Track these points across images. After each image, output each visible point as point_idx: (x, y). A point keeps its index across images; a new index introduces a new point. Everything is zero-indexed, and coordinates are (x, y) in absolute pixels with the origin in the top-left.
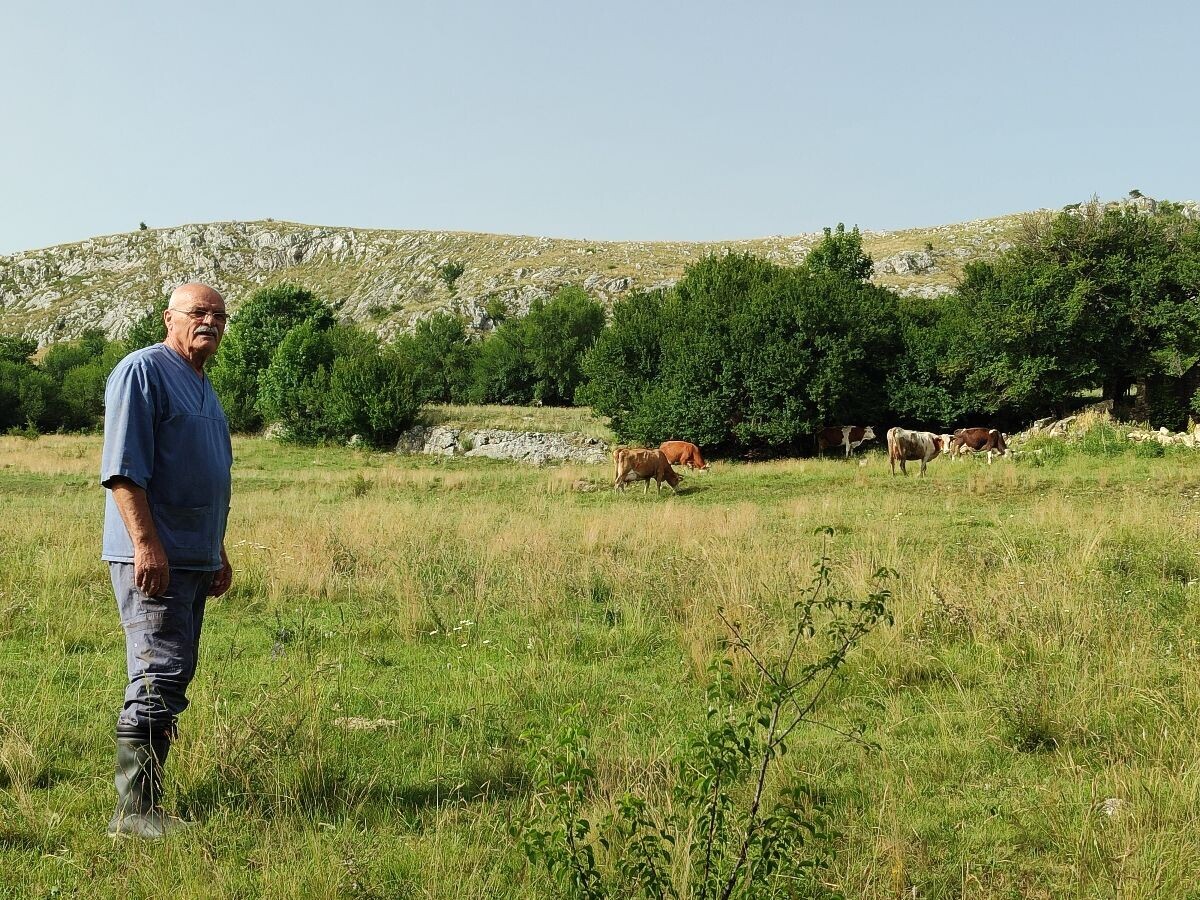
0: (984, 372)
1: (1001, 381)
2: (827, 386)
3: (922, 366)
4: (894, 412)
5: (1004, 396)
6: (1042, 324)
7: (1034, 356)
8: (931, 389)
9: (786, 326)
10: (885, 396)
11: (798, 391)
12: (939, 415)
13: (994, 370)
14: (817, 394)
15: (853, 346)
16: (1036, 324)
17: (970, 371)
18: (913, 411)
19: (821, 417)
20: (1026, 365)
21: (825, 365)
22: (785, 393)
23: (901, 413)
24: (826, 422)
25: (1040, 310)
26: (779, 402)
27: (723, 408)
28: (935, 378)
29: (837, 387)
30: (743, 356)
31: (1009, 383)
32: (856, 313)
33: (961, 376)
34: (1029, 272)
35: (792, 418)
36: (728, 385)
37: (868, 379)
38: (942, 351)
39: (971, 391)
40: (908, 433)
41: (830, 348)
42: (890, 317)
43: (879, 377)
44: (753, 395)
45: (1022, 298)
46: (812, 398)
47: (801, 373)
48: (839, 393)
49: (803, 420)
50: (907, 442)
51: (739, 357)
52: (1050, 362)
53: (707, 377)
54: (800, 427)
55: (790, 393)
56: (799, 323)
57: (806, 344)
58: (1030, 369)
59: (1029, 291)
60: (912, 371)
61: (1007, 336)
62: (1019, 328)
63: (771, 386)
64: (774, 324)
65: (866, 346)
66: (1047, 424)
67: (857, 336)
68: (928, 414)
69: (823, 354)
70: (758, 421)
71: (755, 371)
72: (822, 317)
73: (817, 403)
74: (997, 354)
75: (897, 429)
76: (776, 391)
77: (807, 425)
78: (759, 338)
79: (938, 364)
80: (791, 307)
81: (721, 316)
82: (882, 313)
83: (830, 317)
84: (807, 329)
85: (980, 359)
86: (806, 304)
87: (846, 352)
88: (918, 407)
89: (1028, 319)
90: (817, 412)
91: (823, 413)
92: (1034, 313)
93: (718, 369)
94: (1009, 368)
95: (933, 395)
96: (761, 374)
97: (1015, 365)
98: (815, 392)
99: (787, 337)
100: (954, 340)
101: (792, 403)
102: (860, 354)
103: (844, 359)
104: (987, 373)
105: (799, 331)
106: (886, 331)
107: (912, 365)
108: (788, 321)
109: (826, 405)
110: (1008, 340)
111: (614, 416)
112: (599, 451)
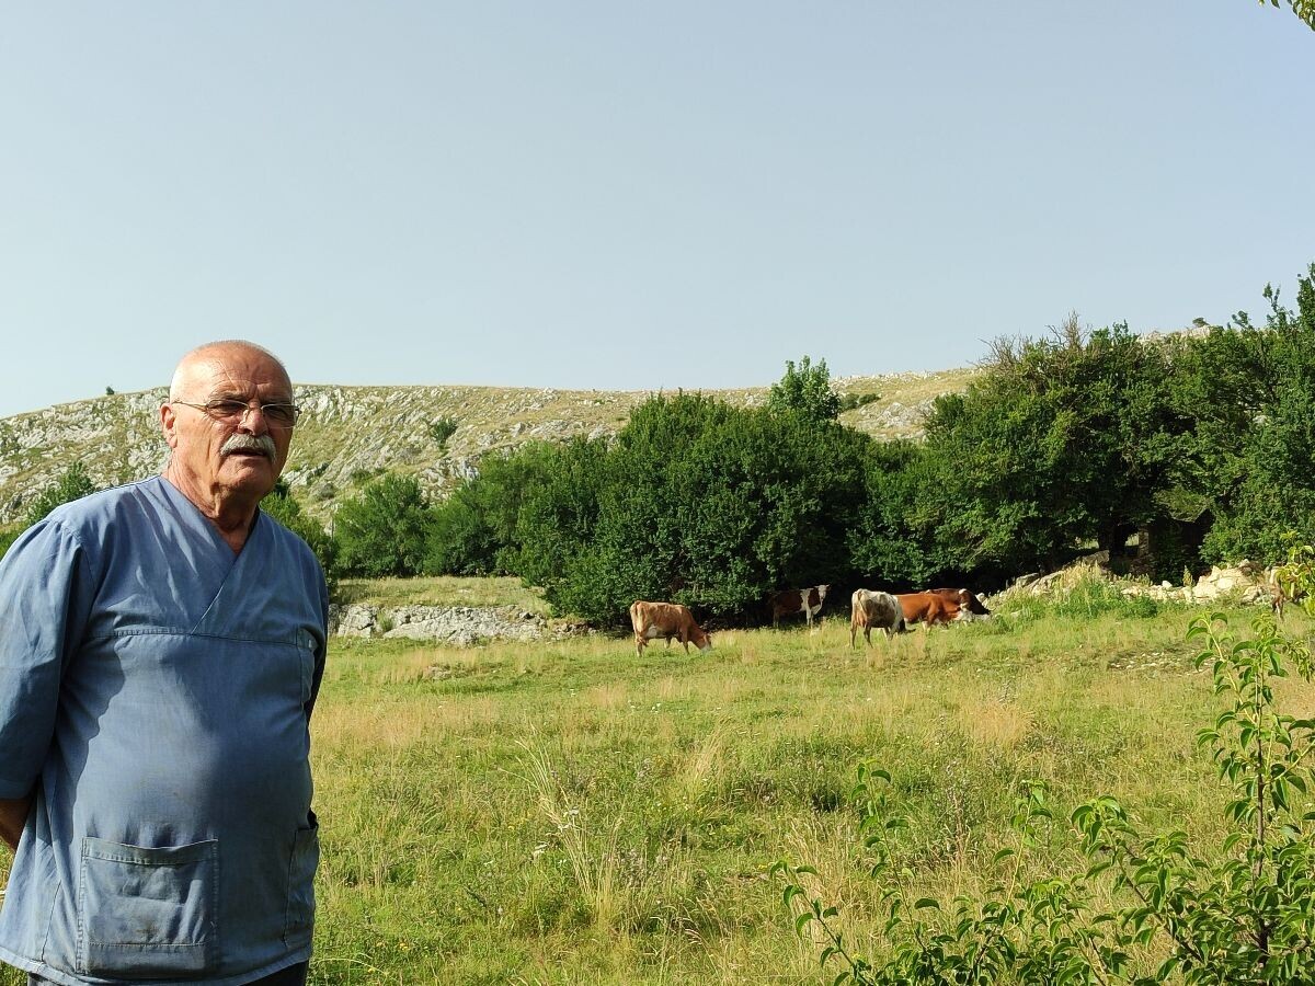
0: (956, 522)
1: (976, 531)
2: (777, 543)
3: (888, 517)
4: (859, 570)
5: (980, 549)
6: (1019, 464)
7: (1011, 502)
8: (899, 544)
9: (730, 474)
10: (847, 553)
11: (744, 550)
12: (909, 574)
13: (967, 519)
14: (766, 552)
15: (808, 495)
16: (1010, 465)
17: (940, 522)
18: (879, 570)
19: (773, 580)
20: (1003, 511)
21: (776, 519)
22: (729, 554)
23: (866, 572)
24: (778, 586)
25: (1015, 447)
26: (722, 564)
27: (660, 573)
28: (904, 531)
29: (788, 542)
30: (680, 510)
31: (984, 534)
32: (812, 459)
33: (930, 528)
34: (1004, 403)
35: (738, 582)
36: (663, 546)
37: (827, 534)
38: (909, 500)
39: (945, 545)
40: (876, 594)
41: (781, 499)
42: (852, 461)
43: (838, 531)
44: (692, 555)
45: (995, 435)
46: (761, 557)
47: (746, 527)
48: (792, 551)
49: (752, 583)
50: (876, 604)
51: (676, 512)
52: (1029, 508)
53: (641, 539)
54: (747, 592)
55: (735, 552)
56: (746, 469)
57: (756, 494)
58: (1008, 516)
59: (1005, 425)
60: (877, 524)
61: (978, 480)
62: (991, 470)
63: (712, 546)
64: (717, 473)
65: (823, 496)
66: (1030, 580)
67: (812, 484)
68: (898, 572)
69: (772, 505)
70: (700, 587)
71: (693, 528)
72: (772, 463)
73: (766, 563)
74: (970, 501)
75: (863, 591)
76: (718, 551)
77: (755, 590)
78: (700, 488)
79: (904, 515)
80: (737, 452)
81: (658, 466)
82: (842, 457)
83: (781, 463)
84: (756, 478)
85: (951, 506)
86: (753, 447)
87: (799, 503)
88: (884, 563)
89: (1002, 458)
90: (766, 575)
91: (774, 575)
92: (1008, 452)
93: (653, 528)
94: (985, 517)
95: (902, 551)
96: (699, 530)
97: (991, 513)
98: (763, 549)
99: (732, 486)
100: (922, 485)
101: (738, 565)
102: (816, 505)
103: (797, 511)
104: (959, 523)
105: (747, 480)
106: (845, 478)
107: (877, 517)
108: (733, 468)
109: (776, 564)
110: (980, 484)
111: (548, 586)
112: (534, 627)
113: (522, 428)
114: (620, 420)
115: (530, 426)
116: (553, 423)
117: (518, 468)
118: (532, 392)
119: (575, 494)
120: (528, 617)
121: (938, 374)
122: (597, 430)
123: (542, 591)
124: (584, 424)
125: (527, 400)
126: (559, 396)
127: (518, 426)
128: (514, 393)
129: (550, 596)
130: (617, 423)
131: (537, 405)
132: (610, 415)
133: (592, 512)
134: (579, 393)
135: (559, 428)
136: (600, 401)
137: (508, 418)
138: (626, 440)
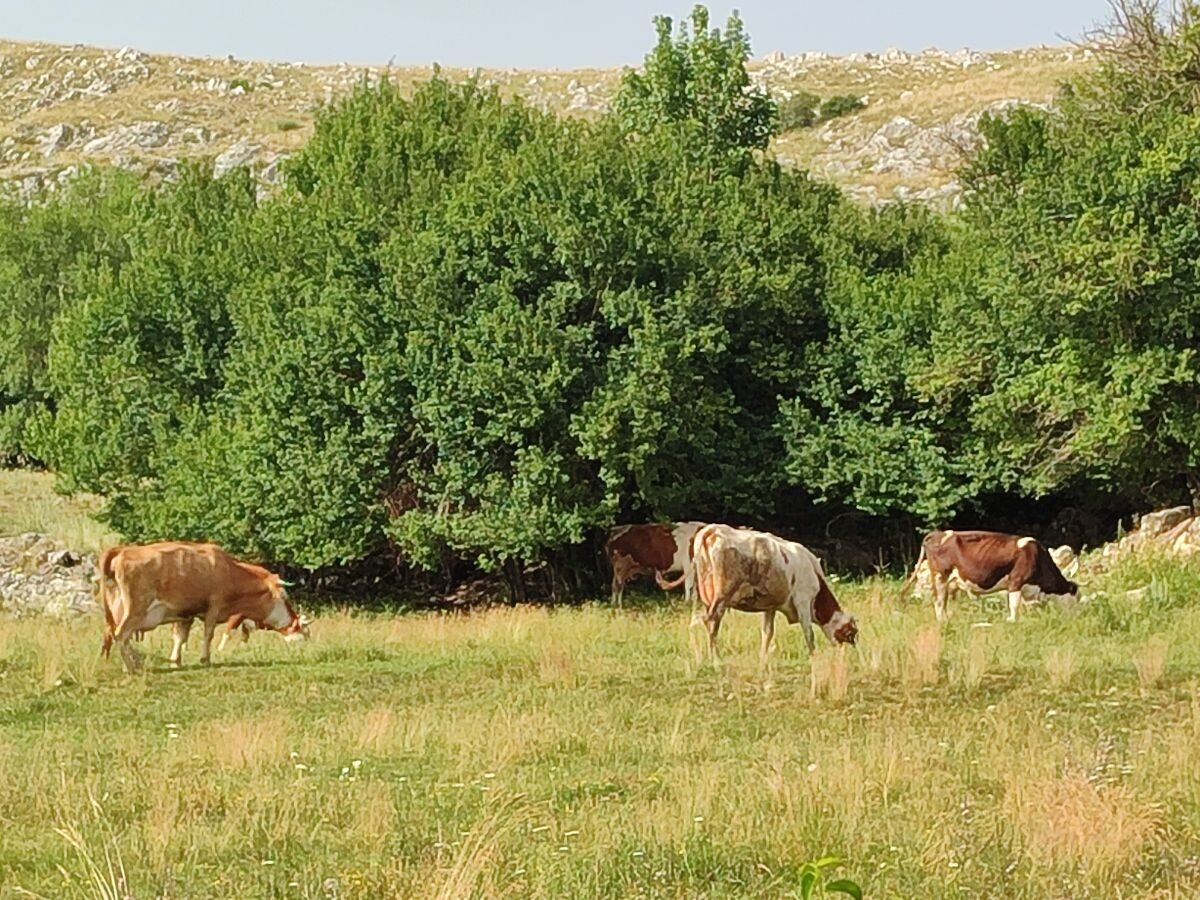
0: (1019, 389)
1: (1058, 412)
2: (625, 419)
3: (870, 375)
4: (800, 487)
5: (1067, 450)
6: (1161, 266)
7: (1138, 349)
8: (892, 433)
9: (530, 263)
10: (778, 447)
11: (549, 433)
12: (911, 499)
13: (1042, 382)
14: (598, 441)
15: (699, 317)
16: (1139, 270)
17: (984, 387)
18: (845, 488)
19: (611, 501)
20: (1120, 368)
21: (626, 365)
22: (516, 438)
23: (818, 492)
24: (624, 514)
25: (1154, 229)
26: (502, 458)
27: (367, 471)
28: (904, 404)
29: (648, 421)
30: (413, 337)
31: (1077, 417)
32: (711, 236)
33: (961, 400)
34: (1134, 131)
35: (535, 500)
36: (375, 411)
37: (737, 403)
38: (919, 336)
39: (992, 439)
40: (745, 536)
41: (638, 322)
42: (799, 243)
43: (760, 400)
44: (437, 437)
45: (1112, 201)
46: (585, 450)
47: (558, 384)
48: (660, 437)
49: (566, 505)
50: (744, 560)
51: (403, 343)
52: (1175, 363)
53: (325, 396)
54: (553, 524)
55: (530, 437)
56: (562, 255)
57: (583, 311)
58: (1129, 380)
59: (1132, 182)
60: (846, 386)
61: (1068, 298)
62: (1099, 279)
63: (481, 420)
64: (499, 258)
65: (733, 320)
66: (1173, 522)
67: (709, 292)
68: (889, 494)
69: (619, 336)
70: (453, 508)
71: (443, 376)
72: (620, 245)
73: (597, 464)
74: (1050, 343)
75: (719, 529)
76: (494, 431)
77: (571, 521)
78: (459, 294)
79: (907, 367)
80: (544, 214)
81: (370, 238)
82: (776, 234)
83: (639, 243)
84: (585, 274)
85: (1009, 354)
86: (575, 208)
87: (681, 333)
88: (857, 478)
89: (1125, 251)
90: (599, 488)
91: (614, 490)
92: (1138, 238)
93: (356, 373)
94: (1080, 378)
95: (898, 448)
96: (455, 386)
97: (1094, 372)
98: (591, 432)
99: (525, 294)
100: (948, 304)
101: (533, 465)
102: (716, 340)
103: (673, 351)
104: (1024, 391)
105: (565, 279)
106: (782, 282)
107: (847, 372)
108: (536, 251)
109: (621, 468)
110: (1074, 308)
111: (115, 494)
112: (78, 584)
113: (67, 136)
114: (288, 127)
115: (83, 132)
116: (136, 129)
117: (52, 229)
118: (92, 55)
119: (179, 292)
120: (68, 562)
121: (994, 58)
122: (235, 149)
123: (102, 504)
124: (206, 134)
125: (79, 74)
126: (152, 66)
127: (56, 132)
128: (50, 56)
129: (119, 515)
130: (280, 136)
131: (100, 87)
132: (265, 115)
133: (216, 334)
134: (197, 62)
135: (148, 140)
136: (244, 84)
137: (34, 114)
138: (302, 177)
